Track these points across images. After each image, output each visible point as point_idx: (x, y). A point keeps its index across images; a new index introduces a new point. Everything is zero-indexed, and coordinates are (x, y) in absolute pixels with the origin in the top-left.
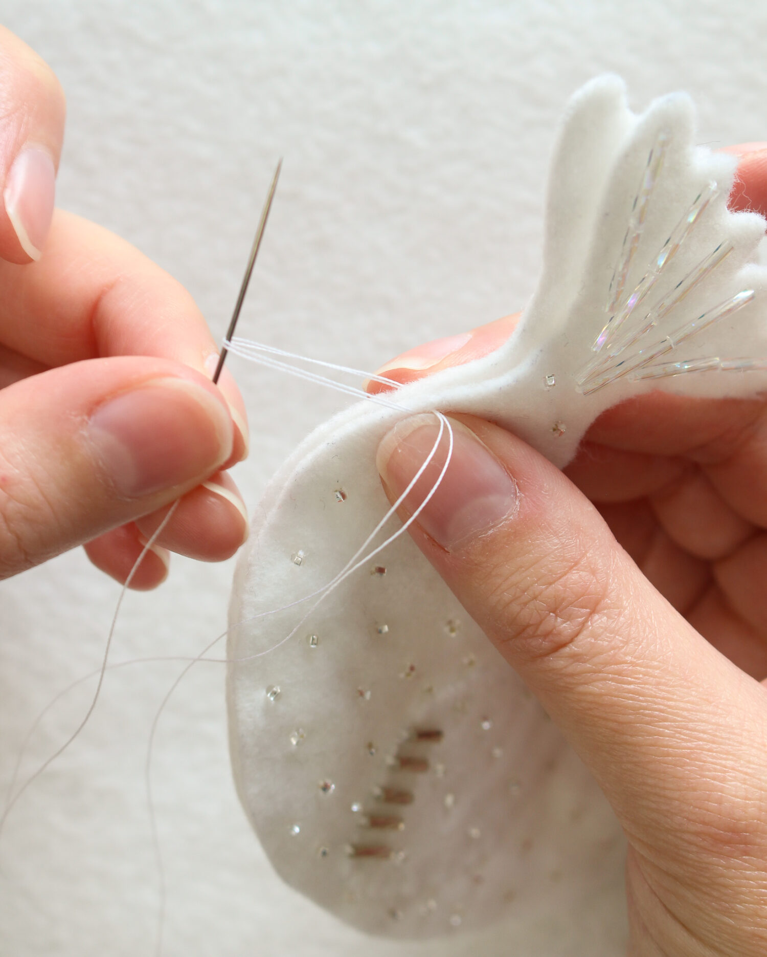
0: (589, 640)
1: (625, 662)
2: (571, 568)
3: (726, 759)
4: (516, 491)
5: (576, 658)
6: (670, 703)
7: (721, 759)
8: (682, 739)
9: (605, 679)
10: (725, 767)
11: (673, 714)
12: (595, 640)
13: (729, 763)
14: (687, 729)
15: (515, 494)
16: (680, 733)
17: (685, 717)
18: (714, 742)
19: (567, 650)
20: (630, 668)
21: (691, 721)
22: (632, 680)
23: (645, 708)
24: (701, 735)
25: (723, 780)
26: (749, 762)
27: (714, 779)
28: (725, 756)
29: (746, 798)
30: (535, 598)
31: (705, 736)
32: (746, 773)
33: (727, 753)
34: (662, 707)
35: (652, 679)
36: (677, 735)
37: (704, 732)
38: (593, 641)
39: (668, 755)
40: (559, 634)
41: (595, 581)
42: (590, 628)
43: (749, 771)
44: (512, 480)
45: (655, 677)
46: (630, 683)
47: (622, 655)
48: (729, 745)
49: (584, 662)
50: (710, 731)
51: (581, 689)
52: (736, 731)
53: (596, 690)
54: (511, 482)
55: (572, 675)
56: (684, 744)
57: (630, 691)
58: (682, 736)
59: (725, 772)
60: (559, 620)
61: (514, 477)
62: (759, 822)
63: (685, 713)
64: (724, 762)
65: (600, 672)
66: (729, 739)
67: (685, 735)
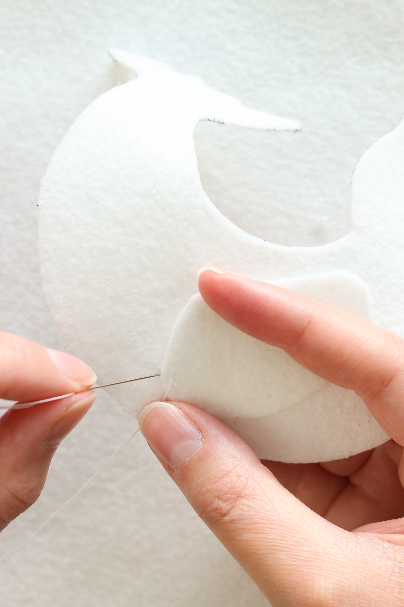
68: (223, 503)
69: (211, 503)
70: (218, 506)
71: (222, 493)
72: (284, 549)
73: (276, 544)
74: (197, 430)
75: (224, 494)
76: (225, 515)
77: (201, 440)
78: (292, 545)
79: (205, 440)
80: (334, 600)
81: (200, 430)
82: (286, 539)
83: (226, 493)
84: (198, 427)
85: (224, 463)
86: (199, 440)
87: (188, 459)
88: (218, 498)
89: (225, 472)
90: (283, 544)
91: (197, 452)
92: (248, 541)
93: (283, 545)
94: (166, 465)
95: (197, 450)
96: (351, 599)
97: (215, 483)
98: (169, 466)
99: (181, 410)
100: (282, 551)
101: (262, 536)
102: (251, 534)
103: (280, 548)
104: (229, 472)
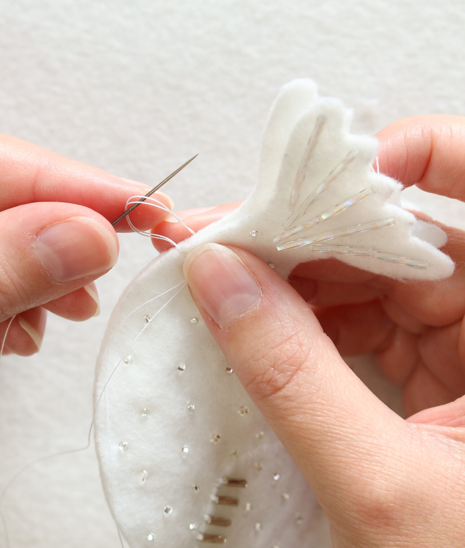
0: (295, 387)
1: (316, 403)
2: (286, 340)
3: (376, 466)
4: (260, 293)
5: (286, 398)
6: (344, 429)
7: (373, 465)
8: (350, 452)
9: (304, 413)
10: (375, 471)
11: (345, 436)
12: (299, 387)
13: (377, 468)
14: (353, 446)
15: (260, 295)
16: (348, 448)
17: (352, 439)
18: (369, 455)
19: (281, 393)
20: (320, 406)
21: (355, 441)
22: (321, 414)
23: (328, 432)
24: (361, 450)
25: (373, 479)
26: (390, 468)
27: (368, 478)
28: (375, 464)
29: (387, 490)
30: (263, 357)
31: (364, 451)
32: (388, 475)
33: (378, 462)
34: (338, 432)
35: (333, 414)
36: (347, 449)
37: (363, 448)
38: (297, 388)
39: (341, 462)
40: (276, 381)
41: (300, 350)
42: (296, 380)
43: (390, 473)
44: (259, 287)
45: (335, 413)
46: (319, 416)
47: (315, 398)
48: (378, 456)
49: (293, 401)
50: (367, 448)
51: (290, 418)
52: (384, 448)
53: (299, 419)
54: (258, 287)
55: (285, 409)
56: (351, 455)
57: (319, 421)
58: (350, 450)
59: (375, 474)
60: (276, 372)
61: (260, 285)
62: (394, 505)
63: (351, 436)
64: (374, 467)
65: (301, 408)
66: (379, 453)
67: (351, 449)
68: (279, 374)
69: (265, 372)
70: (273, 377)
71: (280, 362)
72: (343, 437)
73: (334, 431)
74: (256, 283)
75: (282, 364)
76: (279, 389)
78: (353, 434)
79: (265, 296)
80: (394, 503)
81: (260, 283)
82: (346, 425)
83: (284, 362)
84: (257, 279)
85: (285, 326)
86: (257, 296)
87: (242, 315)
88: (273, 367)
89: (285, 337)
90: (341, 431)
91: (254, 309)
92: (302, 423)
93: (342, 433)
94: (210, 319)
95: (254, 307)
96: (414, 504)
97: (273, 348)
98: (213, 320)
100: (340, 439)
101: (320, 418)
102: (307, 415)
103: (338, 436)
104: (290, 338)
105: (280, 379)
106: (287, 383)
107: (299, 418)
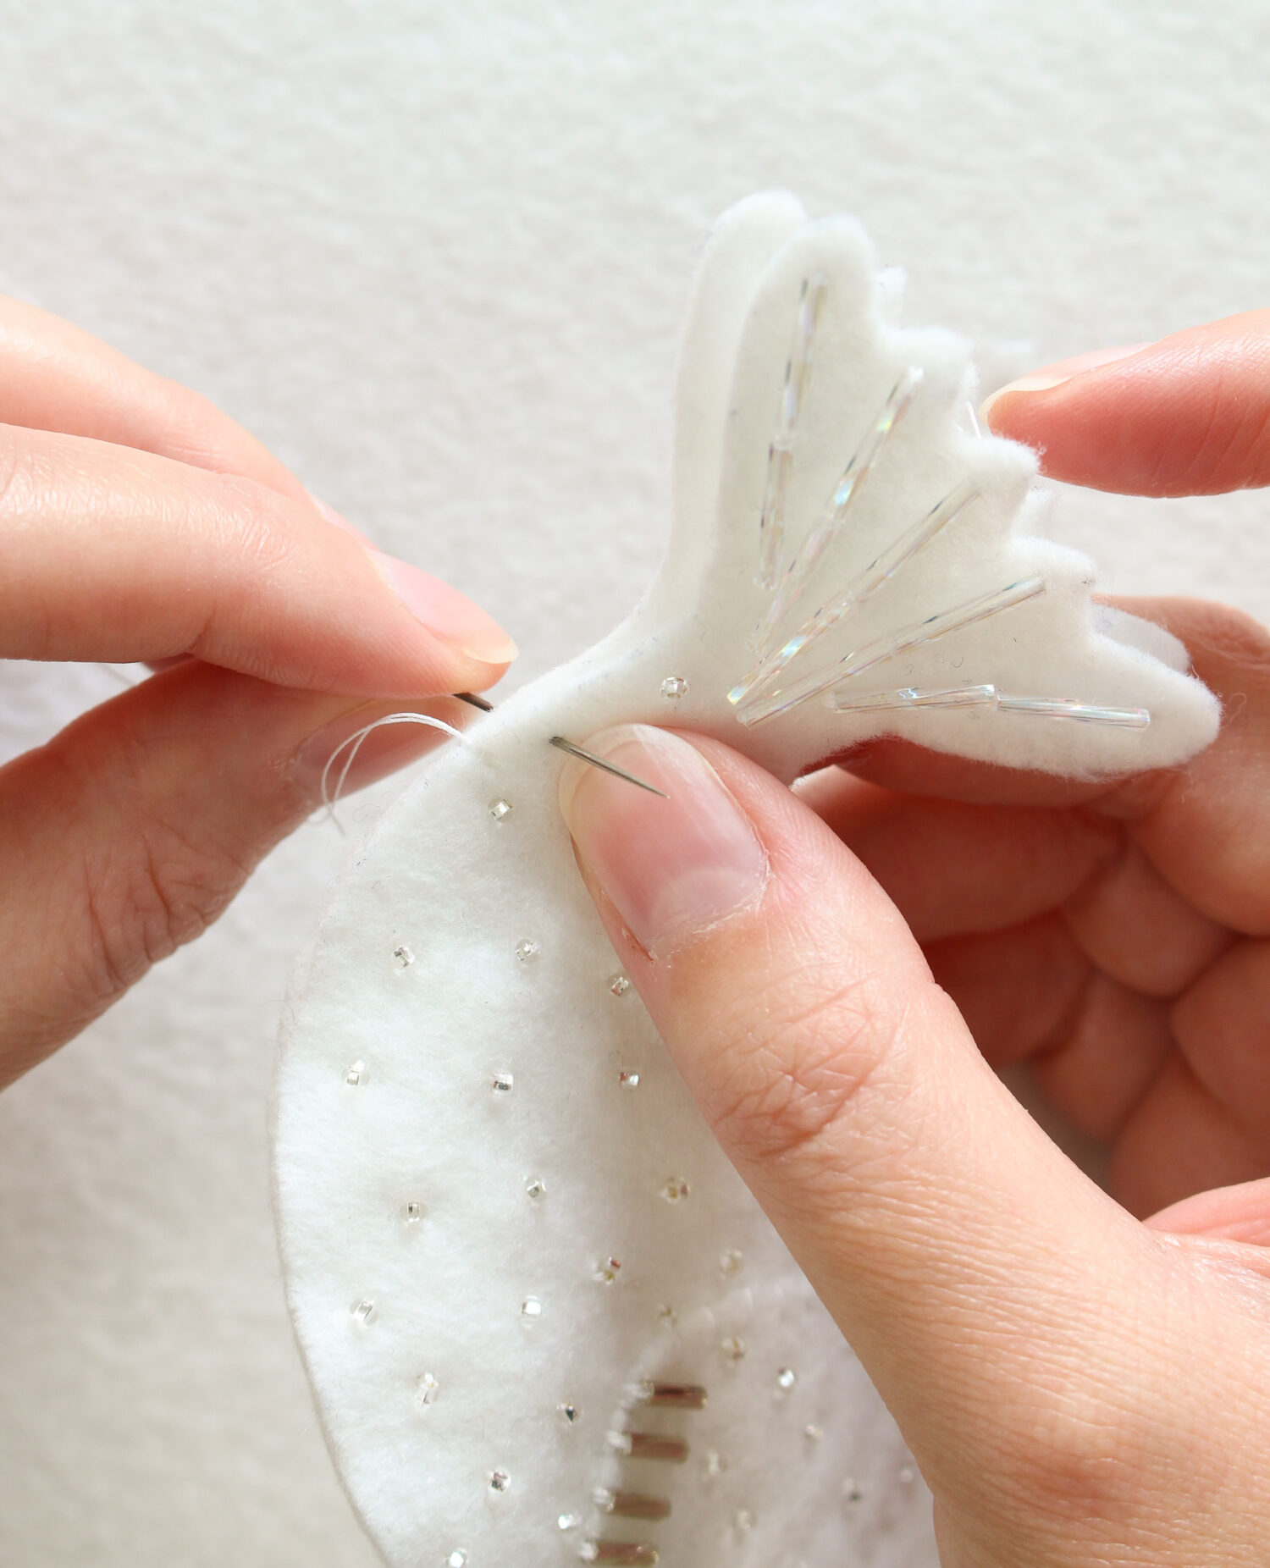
0: (851, 1133)
1: (909, 1178)
2: (830, 1001)
3: (1068, 1354)
4: (768, 869)
5: (826, 1161)
6: (984, 1253)
7: (1061, 1353)
8: (997, 1315)
9: (875, 1205)
10: (1066, 1368)
11: (983, 1271)
12: (862, 1133)
13: (1072, 1361)
14: (1006, 1299)
15: (763, 873)
16: (994, 1305)
17: (1003, 1278)
18: (1049, 1323)
19: (812, 1148)
20: (919, 1188)
21: (1013, 1284)
22: (920, 1208)
24: (1029, 1310)
25: (1060, 1389)
26: (1106, 1360)
27: (1045, 1386)
28: (1065, 1348)
29: (1097, 1423)
30: (764, 1045)
31: (1036, 1313)
32: (1099, 1380)
33: (1072, 1343)
34: (965, 1258)
35: (953, 1209)
36: (989, 1308)
37: (1035, 1306)
38: (858, 1135)
39: (972, 1341)
40: (798, 1112)
41: (867, 1030)
42: (854, 1112)
43: (1106, 1375)
45: (958, 1206)
46: (916, 1214)
47: (905, 1166)
48: (1075, 1329)
49: (844, 1170)
50: (1045, 1305)
51: (837, 1218)
52: (1089, 1305)
53: (860, 1222)
54: (760, 854)
55: (822, 1193)
56: (1000, 1324)
57: (914, 1229)
58: (998, 1311)
59: (1065, 1376)
60: (800, 1088)
62: (1115, 1462)
63: (1003, 1271)
64: (1064, 1359)
65: (867, 1191)
66: (1076, 1319)
67: (1001, 1308)
68: (808, 1093)
69: (767, 1089)
70: (790, 1101)
71: (811, 1060)
72: (979, 1274)
73: (956, 1256)
74: (754, 840)
75: (816, 1066)
76: (805, 1135)
77: (765, 873)
78: (1008, 1266)
79: (779, 877)
80: (1115, 1458)
81: (766, 841)
82: (989, 1242)
83: (823, 1061)
84: (759, 829)
85: (830, 962)
86: (757, 875)
87: (712, 927)
88: (791, 1073)
89: (828, 993)
90: (976, 1257)
91: (747, 911)
92: (868, 1232)
93: (977, 1263)
94: (624, 933)
95: (746, 904)
96: (1169, 1461)
97: (794, 1020)
98: (632, 936)
99: (712, 765)
100: (970, 1280)
101: (917, 1221)
102: (882, 1211)
103: (967, 1270)
104: (841, 995)
105: (811, 1108)
106: (831, 1118)
107: (861, 1218)
